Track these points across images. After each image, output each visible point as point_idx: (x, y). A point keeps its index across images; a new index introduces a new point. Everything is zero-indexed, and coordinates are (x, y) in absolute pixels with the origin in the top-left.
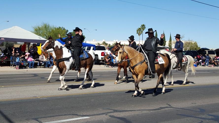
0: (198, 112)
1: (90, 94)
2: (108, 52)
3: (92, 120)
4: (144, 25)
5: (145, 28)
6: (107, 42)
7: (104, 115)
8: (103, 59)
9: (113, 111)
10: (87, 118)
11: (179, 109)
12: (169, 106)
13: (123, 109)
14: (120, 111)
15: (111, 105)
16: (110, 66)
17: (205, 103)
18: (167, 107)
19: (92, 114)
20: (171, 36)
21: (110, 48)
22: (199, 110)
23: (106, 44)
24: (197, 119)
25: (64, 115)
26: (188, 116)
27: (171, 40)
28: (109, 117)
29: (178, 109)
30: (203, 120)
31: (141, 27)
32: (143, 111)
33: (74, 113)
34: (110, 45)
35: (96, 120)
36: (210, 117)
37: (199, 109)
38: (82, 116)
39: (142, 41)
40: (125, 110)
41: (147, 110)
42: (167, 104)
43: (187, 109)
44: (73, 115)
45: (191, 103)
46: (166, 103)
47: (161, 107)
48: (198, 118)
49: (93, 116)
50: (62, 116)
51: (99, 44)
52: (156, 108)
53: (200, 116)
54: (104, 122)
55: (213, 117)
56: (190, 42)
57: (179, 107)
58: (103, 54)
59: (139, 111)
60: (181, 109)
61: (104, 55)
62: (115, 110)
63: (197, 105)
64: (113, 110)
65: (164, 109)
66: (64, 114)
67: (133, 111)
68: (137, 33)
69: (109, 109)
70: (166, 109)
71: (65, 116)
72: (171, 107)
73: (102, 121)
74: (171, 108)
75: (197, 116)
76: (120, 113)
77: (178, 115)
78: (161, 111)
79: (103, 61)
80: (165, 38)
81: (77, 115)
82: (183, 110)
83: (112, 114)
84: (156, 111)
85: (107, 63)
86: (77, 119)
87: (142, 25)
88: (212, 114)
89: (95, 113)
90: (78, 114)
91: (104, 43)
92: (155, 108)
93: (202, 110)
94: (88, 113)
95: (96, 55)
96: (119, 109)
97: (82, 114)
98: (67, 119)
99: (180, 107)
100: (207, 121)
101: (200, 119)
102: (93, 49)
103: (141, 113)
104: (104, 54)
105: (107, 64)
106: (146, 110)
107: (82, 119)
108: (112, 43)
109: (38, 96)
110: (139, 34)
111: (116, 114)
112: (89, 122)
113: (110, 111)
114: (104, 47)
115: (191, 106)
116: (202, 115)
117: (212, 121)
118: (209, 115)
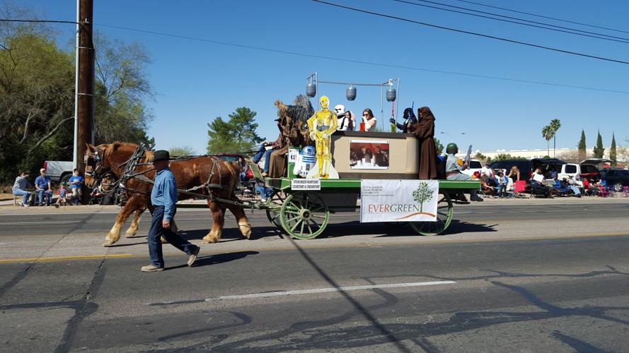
1: (455, 243)
2: (486, 171)
3: (461, 287)
4: (556, 121)
5: (559, 125)
6: (483, 154)
7: (482, 280)
12: (611, 270)
13: (518, 272)
14: (513, 276)
15: (494, 264)
16: (491, 197)
18: (606, 272)
19: (460, 277)
20: (614, 139)
21: (491, 164)
23: (483, 158)
25: (412, 275)
27: (615, 146)
28: (492, 285)
31: (550, 125)
32: (558, 277)
33: (427, 274)
34: (489, 158)
35: (468, 286)
39: (554, 148)
40: (521, 273)
41: (567, 275)
42: (608, 266)
44: (426, 276)
46: (606, 264)
47: (595, 270)
49: (463, 281)
52: (585, 273)
54: (481, 292)
61: (479, 177)
62: (502, 273)
64: (499, 273)
65: (600, 276)
67: (537, 275)
68: (544, 136)
69: (492, 271)
70: (605, 275)
71: (413, 277)
72: (616, 272)
73: (479, 289)
74: (616, 274)
76: (511, 279)
78: (595, 278)
81: (433, 277)
83: (496, 279)
89: (466, 275)
90: (435, 276)
91: (479, 156)
92: (582, 273)
94: (453, 276)
97: (441, 277)
98: (417, 281)
103: (553, 280)
104: (480, 175)
105: (486, 192)
106: (563, 275)
107: (442, 284)
108: (493, 156)
109: (367, 242)
110: (547, 138)
111: (503, 280)
112: (455, 290)
113: (492, 274)
114: (479, 162)
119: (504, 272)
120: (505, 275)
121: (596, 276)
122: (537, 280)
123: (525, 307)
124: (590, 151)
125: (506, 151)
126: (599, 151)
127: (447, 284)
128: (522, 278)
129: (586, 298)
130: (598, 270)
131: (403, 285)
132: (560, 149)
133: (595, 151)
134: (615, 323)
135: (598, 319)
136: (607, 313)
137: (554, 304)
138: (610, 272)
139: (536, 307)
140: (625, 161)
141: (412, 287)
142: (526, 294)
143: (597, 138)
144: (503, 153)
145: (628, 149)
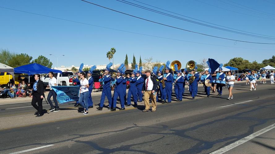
3: (57, 147)
6: (76, 68)
7: (70, 141)
10: (51, 146)
11: (144, 128)
12: (135, 126)
13: (90, 133)
14: (87, 136)
15: (77, 131)
17: (168, 120)
18: (133, 127)
19: (57, 141)
20: (140, 59)
22: (162, 127)
24: (159, 135)
26: (152, 133)
27: (141, 62)
28: (76, 143)
29: (142, 128)
31: (110, 51)
32: (109, 133)
33: (36, 143)
35: (61, 146)
36: (171, 132)
37: (162, 125)
38: (46, 144)
40: (92, 133)
41: (114, 131)
42: (134, 124)
43: (151, 127)
44: (36, 144)
45: (156, 121)
47: (127, 127)
48: (161, 134)
49: (58, 143)
50: (23, 147)
51: (68, 70)
52: (123, 129)
53: (162, 132)
54: (68, 148)
56: (158, 63)
58: (71, 80)
59: (105, 133)
60: (146, 127)
62: (81, 135)
63: (160, 122)
64: (79, 135)
65: (130, 129)
66: (26, 145)
67: (99, 134)
68: (108, 57)
69: (75, 135)
70: (132, 129)
71: (27, 146)
72: (137, 126)
74: (137, 128)
75: (159, 132)
76: (86, 137)
77: (143, 133)
80: (136, 61)
81: (40, 144)
82: (148, 127)
83: (78, 139)
84: (122, 131)
86: (40, 148)
87: (112, 48)
88: (173, 129)
89: (61, 139)
90: (42, 143)
91: (74, 69)
92: (121, 129)
93: (165, 126)
94: (52, 141)
95: (64, 82)
96: (86, 134)
98: (29, 149)
99: (145, 126)
100: (168, 135)
101: (162, 135)
102: (60, 76)
106: (113, 132)
107: (46, 147)
112: (53, 149)
113: (76, 136)
114: (72, 73)
115: (156, 123)
116: (164, 131)
117: (173, 135)
118: (170, 130)
119: (82, 134)
120: (83, 136)
121: (128, 130)
122: (99, 136)
123: (91, 152)
124: (130, 66)
125: (89, 66)
126: (134, 65)
127: (48, 147)
128: (92, 136)
129: (123, 142)
130: (129, 127)
131: (20, 152)
132: (115, 64)
133: (132, 65)
134: (134, 152)
135: (127, 151)
136: (131, 148)
137: (106, 148)
139: (97, 151)
141: (26, 152)
142: (93, 145)
143: (133, 59)
144: (87, 67)
145: (146, 64)
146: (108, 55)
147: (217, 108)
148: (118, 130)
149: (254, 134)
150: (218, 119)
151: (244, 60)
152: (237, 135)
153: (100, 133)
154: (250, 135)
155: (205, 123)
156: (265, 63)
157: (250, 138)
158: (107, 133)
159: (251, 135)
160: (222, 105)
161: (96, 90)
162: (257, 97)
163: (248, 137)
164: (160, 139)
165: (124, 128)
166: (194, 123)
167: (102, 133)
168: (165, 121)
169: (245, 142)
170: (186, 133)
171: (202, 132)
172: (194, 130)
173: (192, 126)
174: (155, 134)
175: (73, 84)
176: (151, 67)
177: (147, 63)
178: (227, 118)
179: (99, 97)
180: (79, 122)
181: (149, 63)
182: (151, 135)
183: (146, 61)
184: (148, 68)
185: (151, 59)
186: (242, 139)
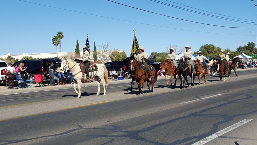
0: (111, 129)
2: (11, 69)
8: (4, 79)
9: (7, 143)
11: (91, 130)
12: (79, 128)
14: (17, 142)
15: (5, 136)
17: (121, 119)
18: (77, 129)
22: (113, 128)
23: (11, 59)
24: (108, 137)
26: (98, 136)
27: (96, 50)
29: (89, 130)
30: (115, 138)
32: (46, 137)
34: (17, 59)
36: (123, 134)
37: (113, 126)
39: (60, 52)
40: (24, 139)
41: (53, 135)
42: (79, 126)
43: (100, 129)
45: (106, 121)
46: (78, 124)
47: (70, 130)
48: (110, 136)
51: (2, 59)
52: (64, 132)
53: (112, 134)
55: (126, 133)
57: (90, 128)
58: (4, 72)
59: (42, 138)
60: (93, 128)
63: (112, 122)
65: (73, 132)
67: (33, 138)
68: (53, 43)
70: (76, 131)
72: (83, 128)
74: (82, 130)
75: (109, 135)
77: (88, 136)
78: (69, 134)
79: (4, 81)
82: (95, 129)
84: (62, 135)
85: (10, 84)
88: (126, 130)
92: (62, 132)
93: (116, 127)
96: (16, 140)
99: (92, 127)
100: (119, 138)
101: (112, 138)
108: (20, 58)
115: (105, 124)
116: (115, 133)
117: (124, 137)
118: (122, 132)
119: (11, 140)
121: (70, 133)
122: (33, 142)
125: (29, 54)
130: (72, 129)
132: (64, 52)
138: (79, 129)
140: (100, 59)
144: (26, 56)
145: (101, 52)
146: (53, 40)
147: (180, 104)
148: (58, 133)
149: (217, 133)
150: (179, 117)
151: (217, 47)
152: (198, 135)
153: (35, 138)
154: (212, 135)
155: (164, 122)
156: (240, 50)
157: (212, 138)
158: (44, 138)
159: (214, 135)
160: (187, 100)
161: (36, 84)
162: (227, 91)
163: (210, 137)
164: (109, 142)
165: (66, 131)
166: (151, 122)
167: (37, 138)
168: (117, 121)
169: (205, 143)
170: (140, 135)
171: (159, 132)
172: (150, 131)
173: (148, 126)
174: (103, 137)
175: (6, 77)
176: (108, 56)
177: (102, 50)
178: (189, 116)
179: (39, 93)
180: (9, 125)
181: (104, 51)
182: (98, 138)
183: (102, 49)
184: (104, 57)
185: (107, 46)
186: (203, 139)
